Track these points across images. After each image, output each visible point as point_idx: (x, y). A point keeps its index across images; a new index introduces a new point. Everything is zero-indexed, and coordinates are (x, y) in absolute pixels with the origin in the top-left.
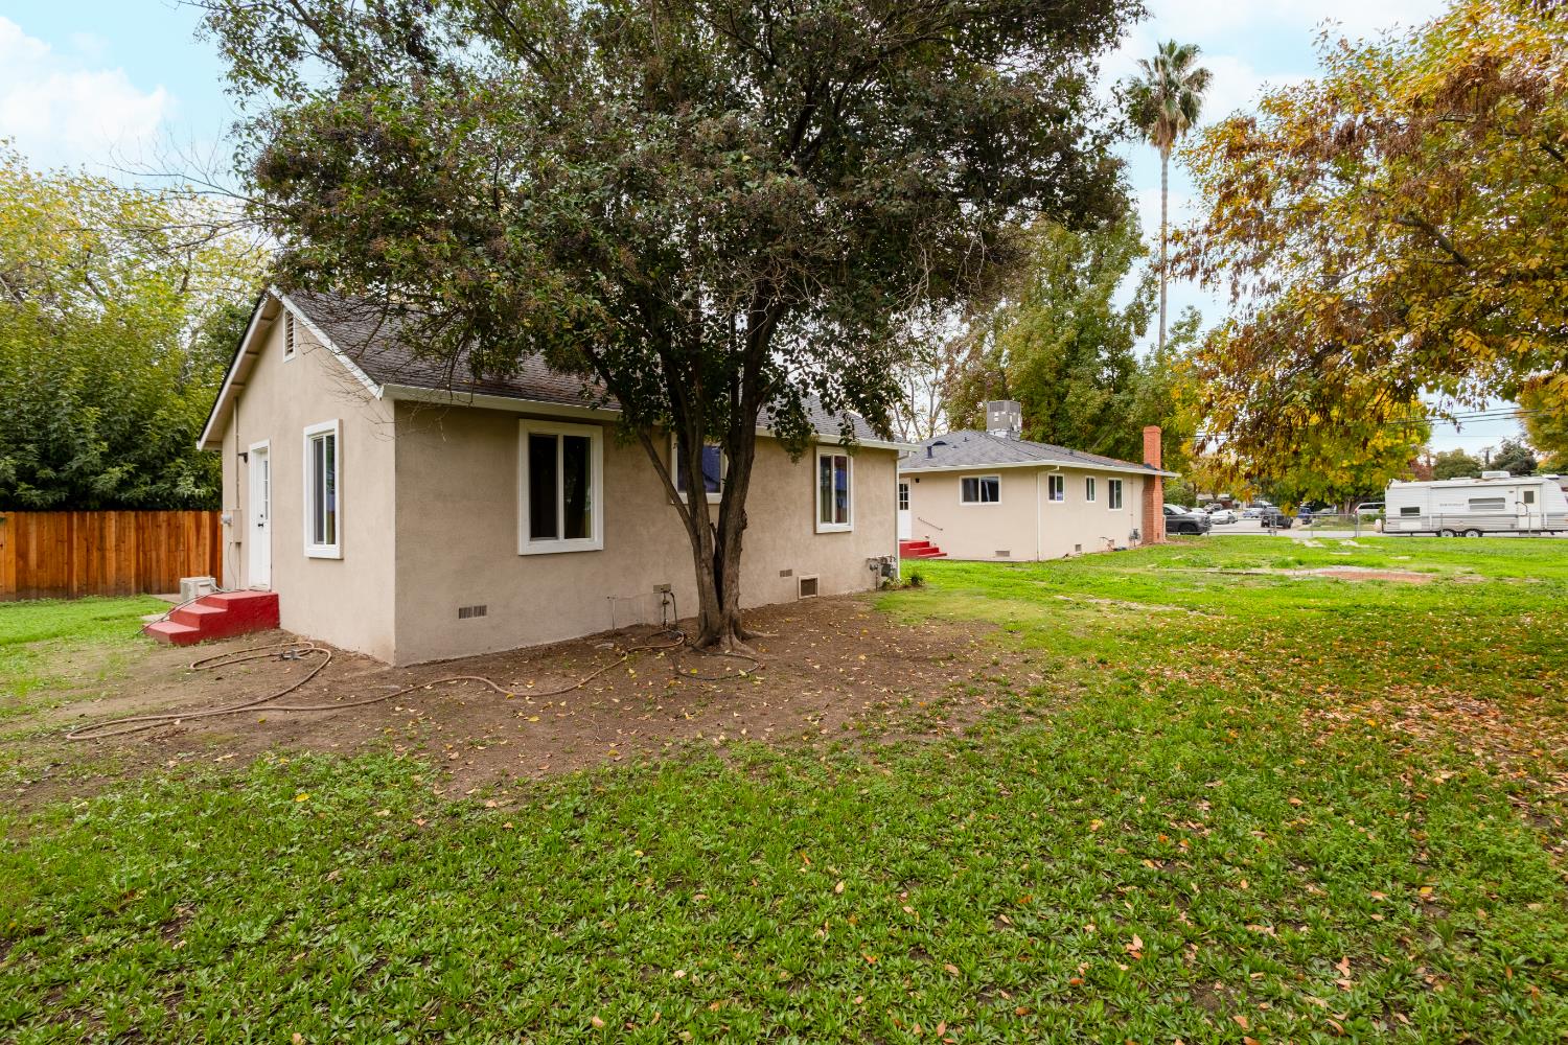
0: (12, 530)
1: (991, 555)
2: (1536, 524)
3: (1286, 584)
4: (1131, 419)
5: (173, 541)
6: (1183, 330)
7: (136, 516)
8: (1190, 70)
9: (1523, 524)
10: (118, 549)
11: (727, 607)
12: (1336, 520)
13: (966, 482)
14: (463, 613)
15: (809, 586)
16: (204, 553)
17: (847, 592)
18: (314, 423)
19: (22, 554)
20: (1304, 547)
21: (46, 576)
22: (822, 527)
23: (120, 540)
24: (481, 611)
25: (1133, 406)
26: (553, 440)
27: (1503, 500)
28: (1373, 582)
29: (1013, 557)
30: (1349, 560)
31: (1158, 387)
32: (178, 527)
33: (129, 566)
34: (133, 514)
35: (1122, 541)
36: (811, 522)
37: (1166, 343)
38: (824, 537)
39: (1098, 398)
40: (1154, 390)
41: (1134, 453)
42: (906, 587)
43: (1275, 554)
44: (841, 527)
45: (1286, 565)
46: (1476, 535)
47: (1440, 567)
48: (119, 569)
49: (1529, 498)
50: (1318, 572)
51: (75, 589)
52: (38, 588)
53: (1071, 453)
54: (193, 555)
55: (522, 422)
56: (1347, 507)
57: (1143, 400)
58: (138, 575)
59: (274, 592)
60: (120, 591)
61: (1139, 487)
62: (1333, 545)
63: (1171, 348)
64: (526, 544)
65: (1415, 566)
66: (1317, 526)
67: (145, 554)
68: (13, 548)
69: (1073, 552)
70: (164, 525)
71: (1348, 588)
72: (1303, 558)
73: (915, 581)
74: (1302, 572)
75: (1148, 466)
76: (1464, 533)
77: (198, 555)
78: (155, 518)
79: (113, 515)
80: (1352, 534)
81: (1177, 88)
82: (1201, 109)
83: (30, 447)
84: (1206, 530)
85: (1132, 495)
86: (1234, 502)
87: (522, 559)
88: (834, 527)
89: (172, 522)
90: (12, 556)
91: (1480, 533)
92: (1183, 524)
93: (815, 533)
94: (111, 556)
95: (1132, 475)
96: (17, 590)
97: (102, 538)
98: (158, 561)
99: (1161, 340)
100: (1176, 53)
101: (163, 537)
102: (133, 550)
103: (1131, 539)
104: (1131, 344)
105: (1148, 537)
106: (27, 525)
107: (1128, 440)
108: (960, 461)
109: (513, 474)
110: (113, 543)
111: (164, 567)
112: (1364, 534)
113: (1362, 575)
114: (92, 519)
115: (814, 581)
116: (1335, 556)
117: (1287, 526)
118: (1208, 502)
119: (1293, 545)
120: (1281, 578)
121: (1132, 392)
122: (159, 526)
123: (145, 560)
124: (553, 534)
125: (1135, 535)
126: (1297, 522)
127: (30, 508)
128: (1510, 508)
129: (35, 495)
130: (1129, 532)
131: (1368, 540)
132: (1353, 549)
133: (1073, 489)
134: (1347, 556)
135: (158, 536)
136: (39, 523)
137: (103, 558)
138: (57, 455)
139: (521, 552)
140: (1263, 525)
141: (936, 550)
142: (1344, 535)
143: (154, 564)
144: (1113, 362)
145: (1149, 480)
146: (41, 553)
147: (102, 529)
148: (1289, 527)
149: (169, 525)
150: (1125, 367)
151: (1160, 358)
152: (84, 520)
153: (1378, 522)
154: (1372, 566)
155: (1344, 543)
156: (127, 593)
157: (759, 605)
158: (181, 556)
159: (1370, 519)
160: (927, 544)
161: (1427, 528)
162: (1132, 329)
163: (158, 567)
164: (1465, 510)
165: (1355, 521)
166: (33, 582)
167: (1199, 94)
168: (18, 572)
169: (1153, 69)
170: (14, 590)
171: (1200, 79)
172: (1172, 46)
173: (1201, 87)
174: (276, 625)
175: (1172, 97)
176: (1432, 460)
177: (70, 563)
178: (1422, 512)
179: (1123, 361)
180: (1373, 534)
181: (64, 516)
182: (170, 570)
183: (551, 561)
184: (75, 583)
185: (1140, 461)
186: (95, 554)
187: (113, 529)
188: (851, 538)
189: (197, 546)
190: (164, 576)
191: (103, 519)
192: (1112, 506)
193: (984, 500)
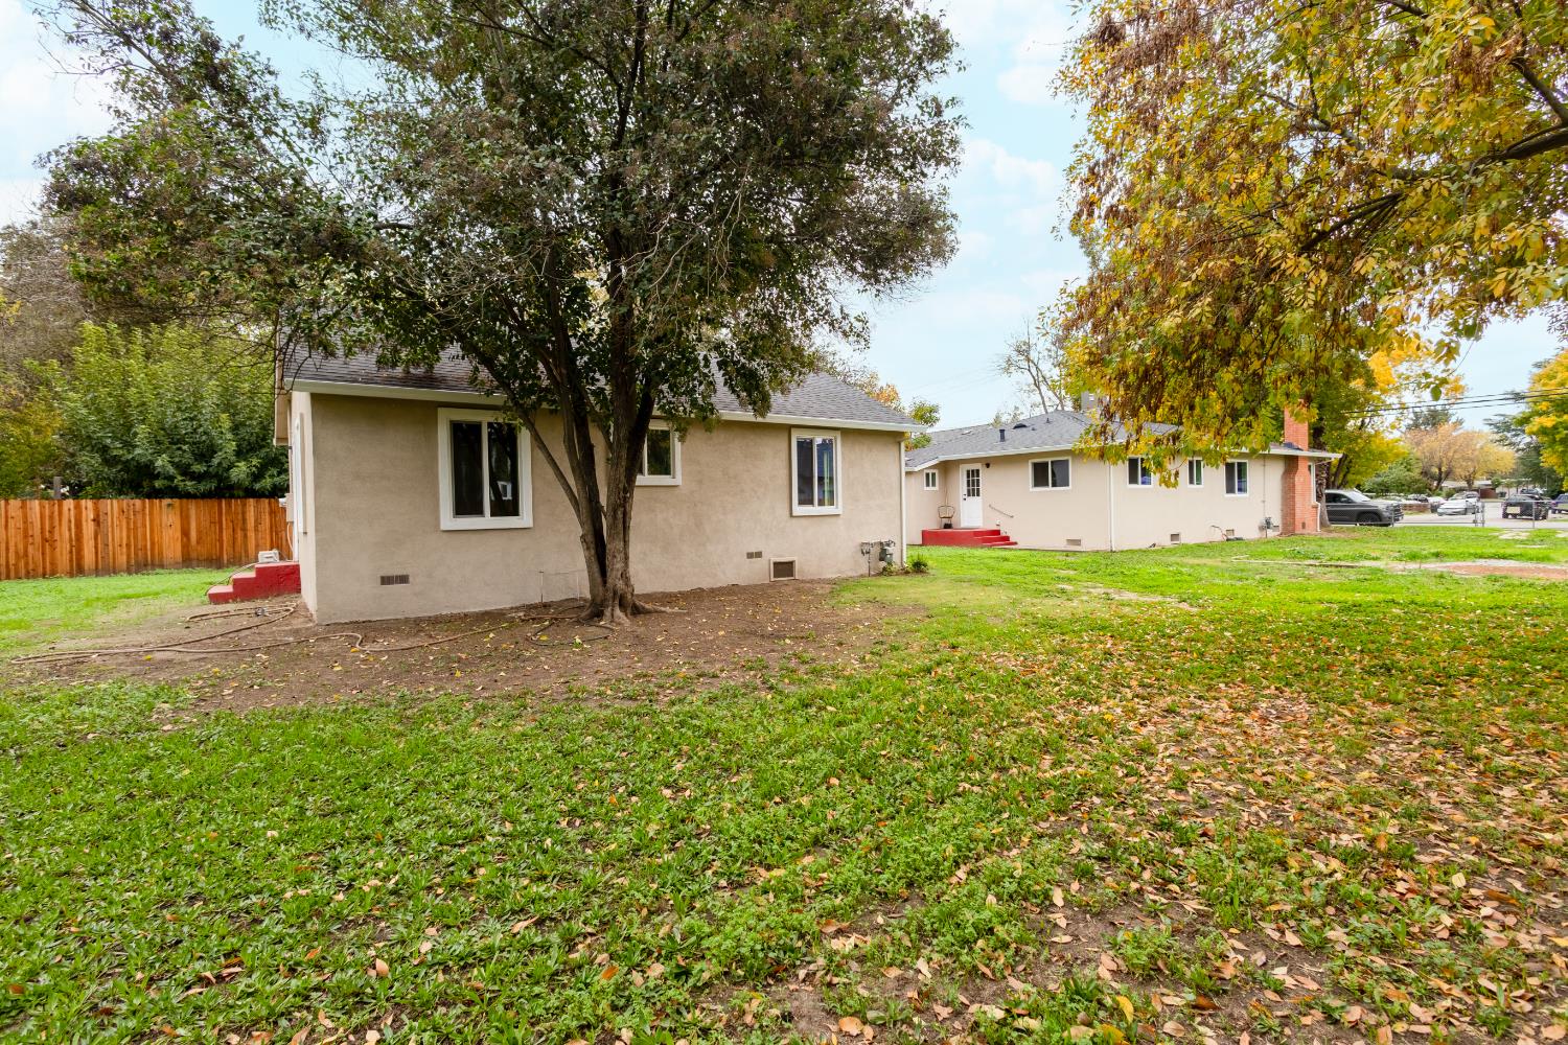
0: (178, 514)
1: (1062, 545)
10: (256, 530)
11: (610, 581)
14: (386, 581)
15: (784, 569)
17: (834, 576)
19: (185, 533)
21: (203, 551)
22: (799, 510)
23: (257, 523)
24: (403, 579)
26: (477, 427)
29: (1084, 546)
34: (265, 500)
35: (1246, 531)
36: (787, 505)
38: (803, 521)
42: (903, 572)
44: (827, 509)
51: (225, 561)
52: (198, 559)
55: (442, 412)
61: (1276, 471)
64: (448, 520)
68: (179, 528)
69: (1168, 543)
73: (919, 567)
75: (1289, 445)
79: (251, 501)
83: (185, 447)
85: (1265, 479)
86: (1498, 490)
87: (445, 535)
88: (814, 510)
90: (178, 534)
93: (791, 516)
94: (251, 534)
95: (1264, 457)
96: (183, 561)
97: (244, 520)
103: (1262, 528)
105: (1287, 526)
106: (188, 509)
108: (1034, 444)
109: (434, 458)
110: (253, 525)
114: (236, 505)
115: (791, 564)
124: (479, 512)
125: (1268, 525)
127: (188, 496)
129: (190, 485)
130: (1260, 520)
136: (197, 507)
137: (245, 536)
138: (206, 452)
139: (443, 527)
141: (1006, 539)
145: (1291, 462)
146: (199, 532)
147: (244, 513)
152: (230, 506)
157: (719, 585)
160: (997, 532)
166: (194, 555)
168: (183, 547)
170: (181, 560)
177: (221, 540)
181: (215, 502)
183: (474, 538)
184: (225, 556)
185: (1278, 440)
186: (239, 534)
187: (252, 513)
188: (840, 521)
191: (244, 505)
192: (1230, 490)
193: (1054, 485)
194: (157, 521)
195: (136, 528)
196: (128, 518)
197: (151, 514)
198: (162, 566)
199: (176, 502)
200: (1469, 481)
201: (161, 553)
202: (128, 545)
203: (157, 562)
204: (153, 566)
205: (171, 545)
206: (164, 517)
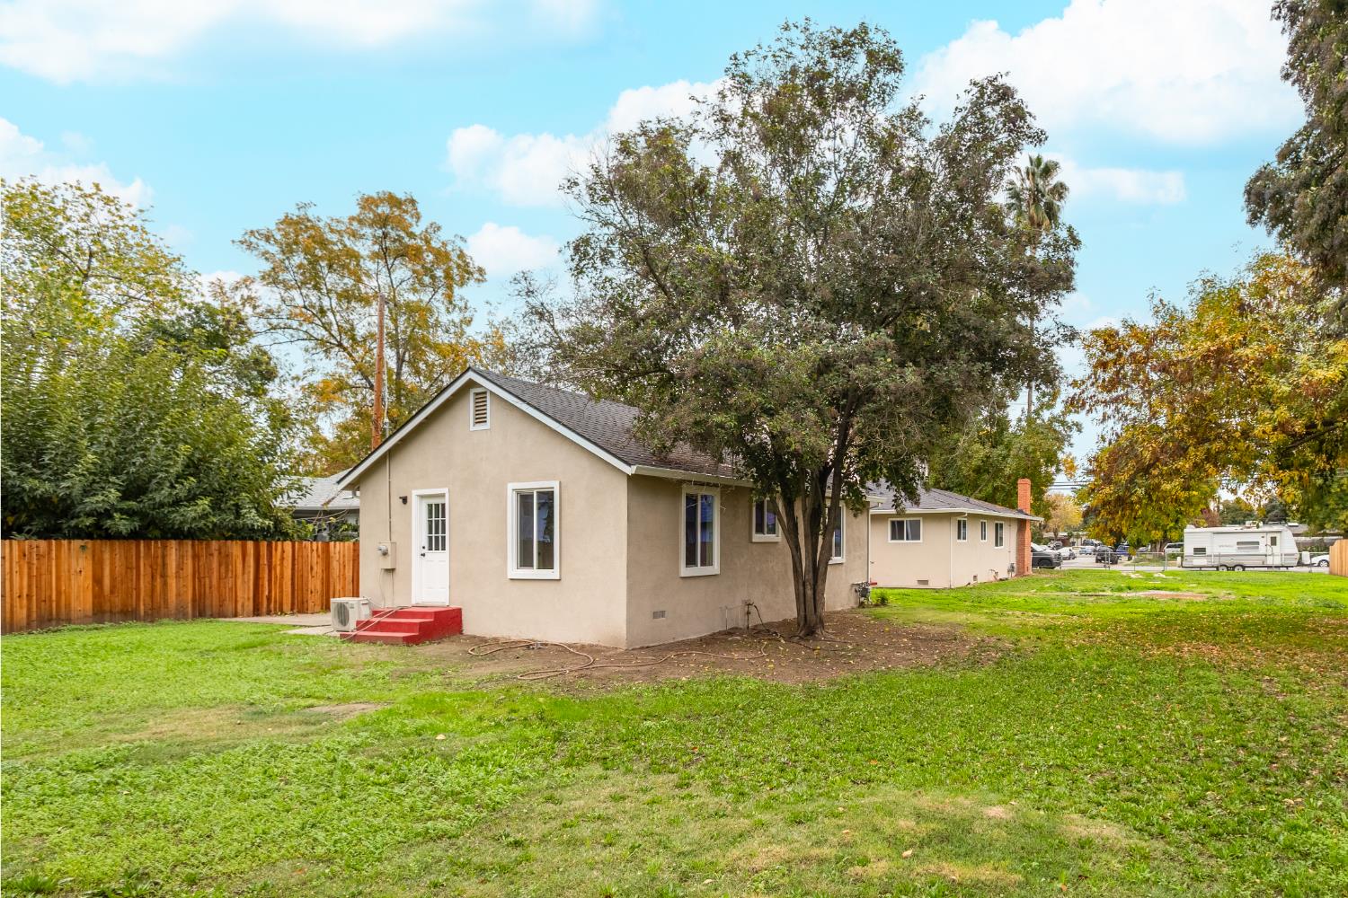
0: (90, 557)
1: (914, 584)
2: (1277, 561)
3: (1123, 602)
4: (1007, 471)
5: (223, 570)
6: (1046, 399)
7: (193, 546)
8: (1053, 181)
9: (1270, 561)
10: (178, 577)
11: (819, 610)
12: (1151, 557)
13: (893, 523)
16: (249, 580)
17: (839, 609)
18: (519, 481)
19: (98, 580)
20: (1129, 577)
21: (118, 601)
23: (180, 567)
25: (1009, 460)
27: (1258, 543)
28: (1173, 599)
29: (931, 585)
30: (1160, 586)
31: (1029, 445)
32: (228, 556)
33: (186, 592)
34: (190, 542)
35: (1003, 574)
37: (1033, 408)
39: (980, 451)
40: (1025, 448)
41: (1009, 500)
42: (876, 605)
43: (1112, 583)
44: (838, 560)
45: (1120, 590)
46: (1241, 570)
47: (1213, 591)
48: (178, 595)
49: (1274, 541)
50: (1141, 594)
51: (142, 613)
52: (111, 612)
53: (968, 501)
54: (239, 582)
55: (683, 487)
56: (1158, 546)
57: (1016, 456)
58: (194, 600)
59: (454, 606)
60: (180, 616)
61: (1015, 529)
62: (1149, 577)
63: (1036, 412)
65: (1199, 590)
66: (1136, 562)
67: (200, 581)
68: (90, 574)
69: (972, 582)
70: (216, 553)
71: (1159, 602)
72: (1131, 585)
73: (883, 601)
74: (1132, 594)
75: (1021, 512)
76: (1234, 568)
77: (243, 582)
78: (208, 546)
79: (173, 544)
80: (1161, 568)
81: (1043, 196)
82: (1059, 215)
84: (1059, 564)
85: (1010, 535)
86: (1071, 540)
88: (835, 559)
89: (223, 551)
90: (89, 582)
91: (1244, 567)
92: (1042, 559)
94: (172, 582)
95: (1010, 520)
96: (94, 614)
97: (164, 565)
98: (210, 588)
99: (1029, 406)
100: (1042, 166)
101: (215, 565)
102: (190, 578)
103: (1009, 571)
104: (1006, 406)
105: (1018, 569)
106: (102, 552)
107: (1003, 488)
110: (174, 571)
111: (215, 593)
112: (1169, 569)
113: (1167, 595)
114: (156, 547)
116: (1151, 584)
117: (1114, 562)
118: (1050, 539)
119: (1122, 577)
120: (1119, 598)
121: (1008, 447)
122: (212, 555)
123: (200, 586)
125: (1012, 569)
126: (1124, 558)
128: (1262, 549)
130: (1007, 566)
131: (1173, 573)
132: (1162, 580)
133: (973, 531)
134: (1158, 584)
135: (211, 565)
136: (112, 551)
137: (165, 584)
140: (1098, 561)
142: (1155, 569)
143: (207, 590)
144: (991, 420)
145: (1022, 524)
146: (113, 579)
147: (164, 557)
148: (1116, 563)
149: (220, 553)
150: (1002, 424)
151: (1030, 421)
152: (149, 549)
153: (1179, 558)
154: (1173, 590)
155: (1156, 575)
156: (185, 616)
158: (230, 582)
159: (1174, 557)
161: (1210, 564)
162: (1007, 394)
163: (211, 593)
164: (1234, 550)
165: (1163, 558)
166: (107, 607)
167: (1058, 203)
168: (94, 597)
169: (1025, 176)
170: (90, 613)
171: (1060, 190)
172: (1039, 160)
173: (1061, 197)
174: (461, 632)
175: (1040, 201)
176: (1221, 507)
177: (138, 589)
178: (1208, 552)
179: (999, 420)
180: (1176, 568)
181: (133, 544)
182: (220, 596)
184: (142, 607)
185: (1013, 506)
186: (159, 581)
187: (174, 557)
188: (844, 568)
189: (243, 573)
190: (216, 602)
191: (165, 547)
192: (997, 545)
193: (907, 539)
194: (65, 567)
195: (39, 575)
196: (30, 564)
197: (58, 557)
198: (69, 621)
199: (89, 543)
200: (1056, 532)
201: (68, 605)
202: (29, 596)
203: (63, 616)
204: (59, 620)
205: (80, 593)
206: (74, 561)
